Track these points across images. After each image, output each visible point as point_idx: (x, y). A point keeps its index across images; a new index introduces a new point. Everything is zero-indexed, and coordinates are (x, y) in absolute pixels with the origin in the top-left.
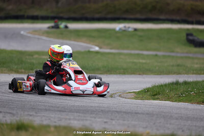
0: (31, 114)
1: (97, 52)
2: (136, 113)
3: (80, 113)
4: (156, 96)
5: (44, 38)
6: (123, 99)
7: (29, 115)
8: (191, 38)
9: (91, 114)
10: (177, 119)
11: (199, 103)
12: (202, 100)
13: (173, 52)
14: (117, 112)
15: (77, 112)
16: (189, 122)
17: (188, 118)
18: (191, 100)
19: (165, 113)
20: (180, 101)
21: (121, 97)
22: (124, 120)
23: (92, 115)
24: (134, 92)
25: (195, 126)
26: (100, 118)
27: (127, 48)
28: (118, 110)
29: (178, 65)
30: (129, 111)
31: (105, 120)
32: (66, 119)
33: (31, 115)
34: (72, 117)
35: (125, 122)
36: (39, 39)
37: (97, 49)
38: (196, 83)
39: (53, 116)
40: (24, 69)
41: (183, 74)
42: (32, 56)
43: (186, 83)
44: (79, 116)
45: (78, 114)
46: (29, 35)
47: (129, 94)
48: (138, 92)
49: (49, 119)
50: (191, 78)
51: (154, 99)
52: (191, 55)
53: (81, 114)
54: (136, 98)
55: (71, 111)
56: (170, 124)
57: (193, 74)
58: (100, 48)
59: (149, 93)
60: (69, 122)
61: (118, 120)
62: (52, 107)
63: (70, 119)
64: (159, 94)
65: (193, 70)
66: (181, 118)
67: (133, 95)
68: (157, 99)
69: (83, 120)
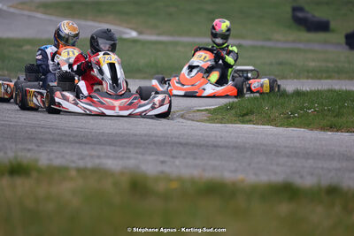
0: (30, 147)
1: (134, 41)
2: (215, 146)
3: (115, 146)
4: (247, 117)
5: (39, 15)
6: (189, 122)
7: (25, 149)
8: (300, 15)
9: (136, 147)
10: (288, 156)
11: (323, 129)
12: (329, 123)
13: (269, 40)
14: (181, 144)
15: (110, 145)
16: (311, 161)
17: (307, 155)
18: (310, 124)
19: (265, 145)
20: (289, 125)
21: (185, 118)
22: (195, 159)
23: (137, 150)
24: (207, 110)
25: (322, 168)
26: (151, 154)
27: (188, 33)
28: (182, 141)
29: (281, 64)
30: (202, 143)
31: (162, 159)
32: (92, 156)
33: (29, 150)
34: (102, 154)
35: (198, 162)
36: (29, 16)
37: (134, 34)
38: (317, 93)
39: (68, 151)
40: (7, 70)
41: (290, 78)
42: (20, 46)
43: (298, 93)
44: (115, 151)
45: (113, 148)
46: (12, 10)
47: (198, 113)
48: (215, 109)
49: (63, 157)
50: (307, 85)
51: (243, 122)
52: (301, 46)
53: (117, 149)
54: (211, 120)
55: (99, 143)
56: (278, 165)
57: (308, 78)
58: (140, 33)
59: (233, 112)
60: (97, 161)
61: (184, 158)
62: (65, 135)
63: (99, 157)
64: (251, 112)
65: (308, 72)
66: (296, 155)
67: (204, 116)
68: (250, 122)
69: (122, 158)
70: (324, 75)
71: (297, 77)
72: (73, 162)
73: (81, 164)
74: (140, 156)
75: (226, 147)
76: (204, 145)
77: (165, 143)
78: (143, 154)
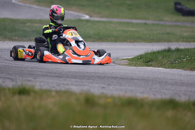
0: (30, 79)
1: (88, 21)
2: (132, 79)
3: (77, 79)
4: (150, 63)
5: (35, 6)
6: (118, 66)
7: (27, 80)
8: (179, 7)
9: (88, 79)
10: (172, 85)
11: (191, 70)
13: (162, 20)
14: (113, 78)
15: (74, 78)
16: (185, 88)
17: (182, 84)
18: (184, 67)
19: (159, 79)
20: (173, 68)
21: (115, 64)
22: (121, 86)
23: (88, 81)
24: (127, 59)
25: (191, 91)
26: (96, 83)
27: (117, 17)
28: (114, 76)
29: (168, 34)
31: (103, 86)
32: (64, 84)
33: (29, 81)
34: (70, 83)
36: (30, 7)
37: (87, 17)
38: (188, 50)
39: (51, 81)
40: (18, 36)
41: (174, 41)
42: (25, 24)
43: (178, 50)
44: (76, 82)
45: (75, 80)
46: (20, 3)
47: (123, 61)
48: (132, 59)
49: (48, 84)
50: (183, 46)
51: (147, 66)
52: (179, 24)
53: (78, 80)
54: (130, 65)
55: (68, 77)
56: (166, 89)
57: (183, 41)
58: (91, 16)
59: (142, 60)
60: (67, 87)
61: (115, 85)
62: (49, 72)
63: (68, 84)
64: (152, 60)
65: (183, 38)
66: (176, 84)
67: (126, 62)
68: (151, 66)
69: (81, 85)
70: (192, 40)
71: (177, 41)
72: (54, 87)
73: (58, 88)
74: (91, 84)
75: (138, 79)
76: (126, 78)
77: (105, 77)
78: (92, 83)
